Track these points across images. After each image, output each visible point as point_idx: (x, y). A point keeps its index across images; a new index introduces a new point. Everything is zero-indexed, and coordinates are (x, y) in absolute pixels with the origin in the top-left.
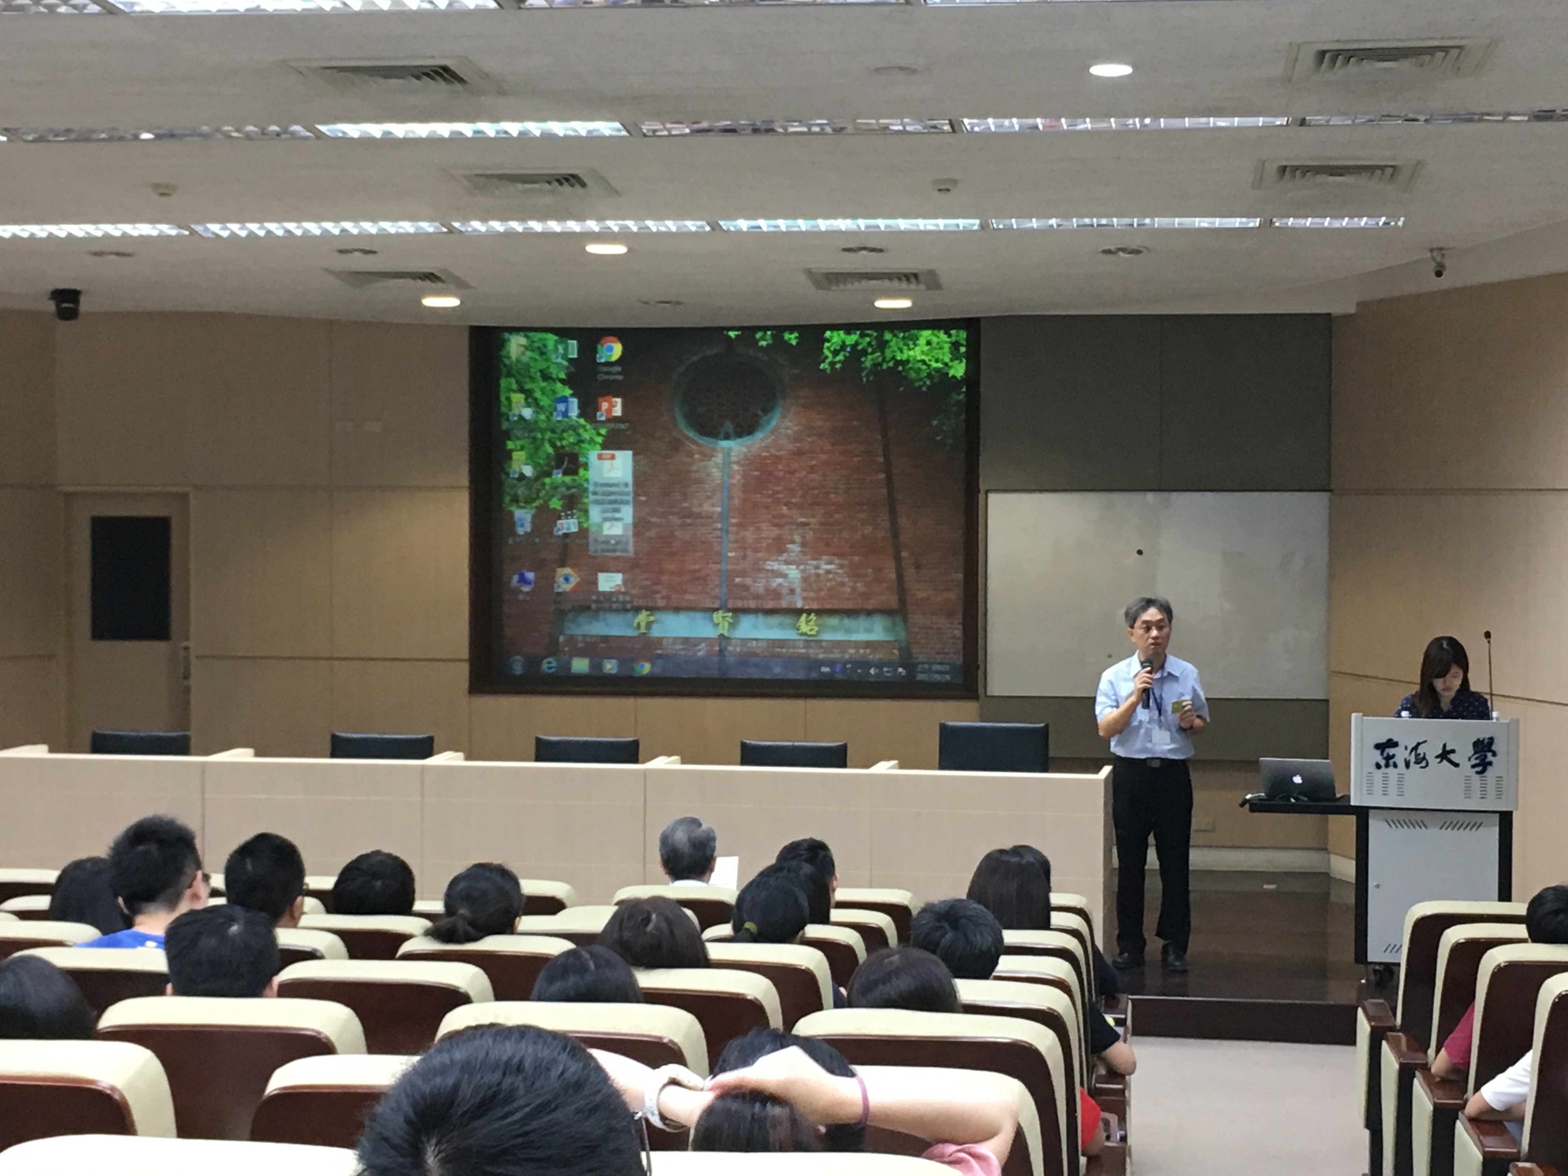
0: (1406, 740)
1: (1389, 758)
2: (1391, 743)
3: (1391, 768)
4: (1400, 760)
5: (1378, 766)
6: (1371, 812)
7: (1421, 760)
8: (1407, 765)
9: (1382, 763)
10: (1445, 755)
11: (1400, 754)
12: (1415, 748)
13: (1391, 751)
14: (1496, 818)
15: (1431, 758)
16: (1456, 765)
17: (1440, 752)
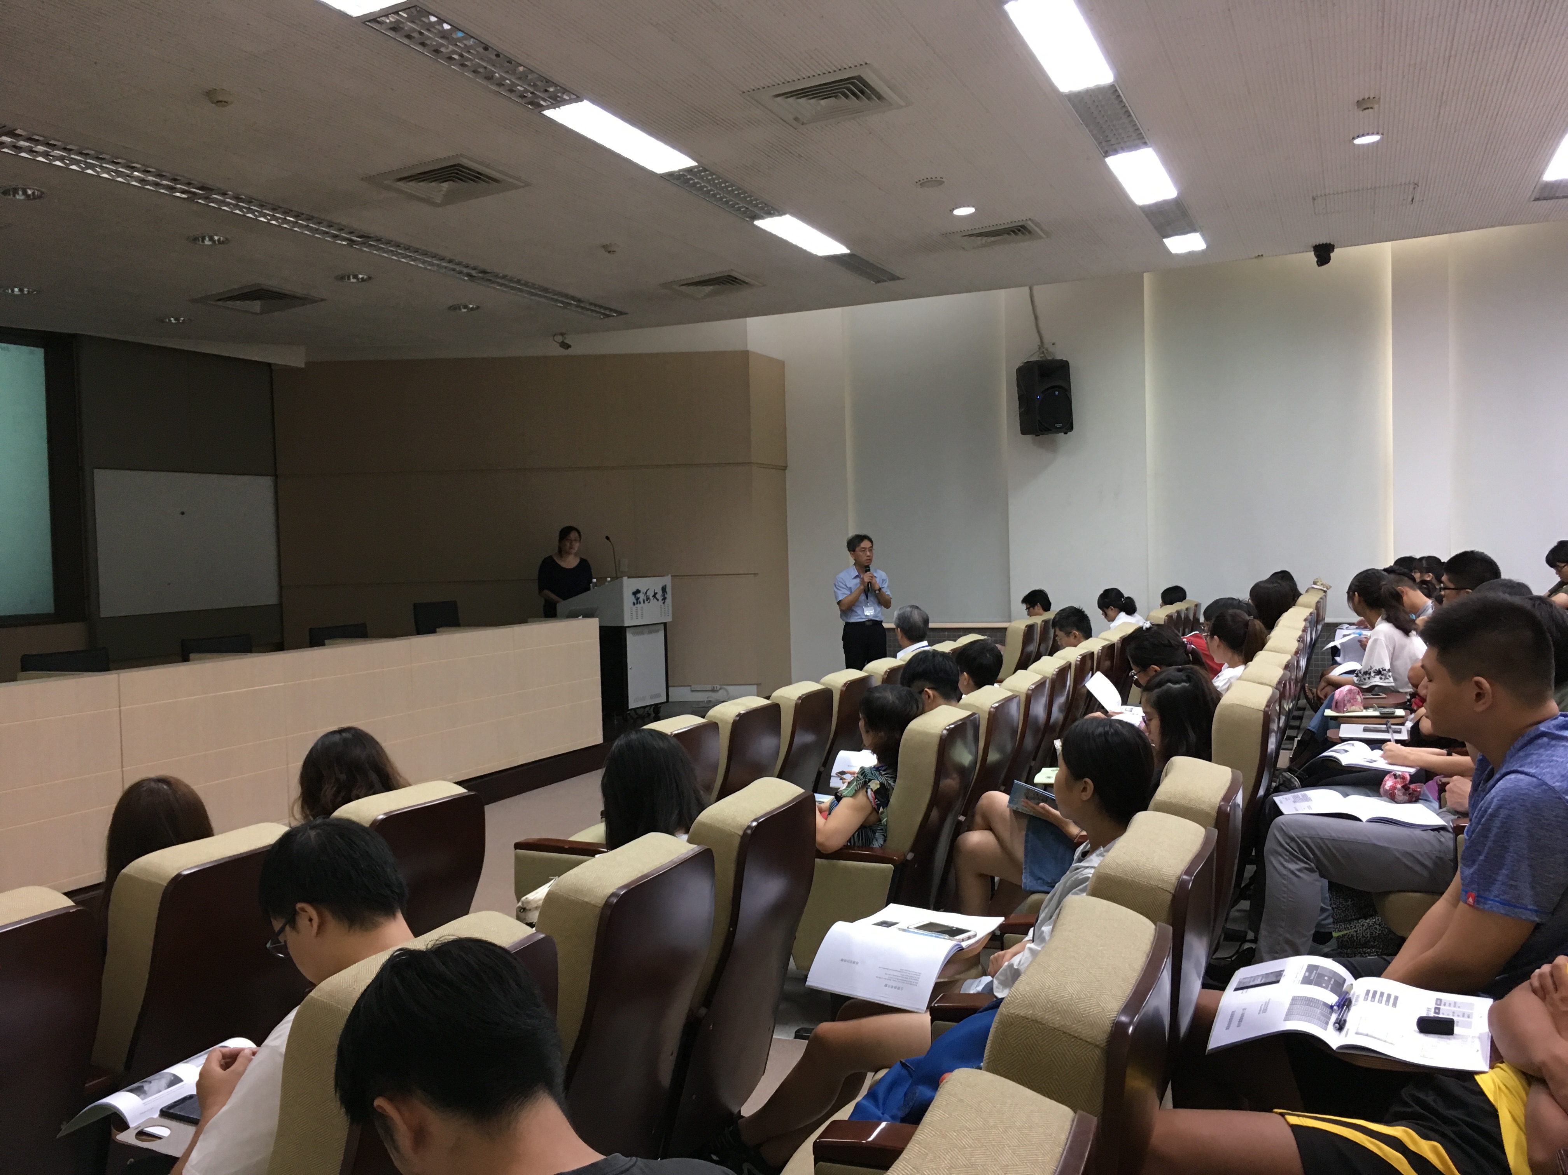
0: (643, 590)
1: (638, 599)
2: (638, 592)
3: (638, 605)
4: (641, 600)
5: (634, 604)
6: (627, 629)
7: (648, 599)
8: (644, 602)
9: (635, 602)
10: (654, 596)
11: (641, 596)
12: (646, 593)
13: (638, 595)
14: (662, 626)
15: (651, 597)
16: (658, 600)
17: (653, 594)
